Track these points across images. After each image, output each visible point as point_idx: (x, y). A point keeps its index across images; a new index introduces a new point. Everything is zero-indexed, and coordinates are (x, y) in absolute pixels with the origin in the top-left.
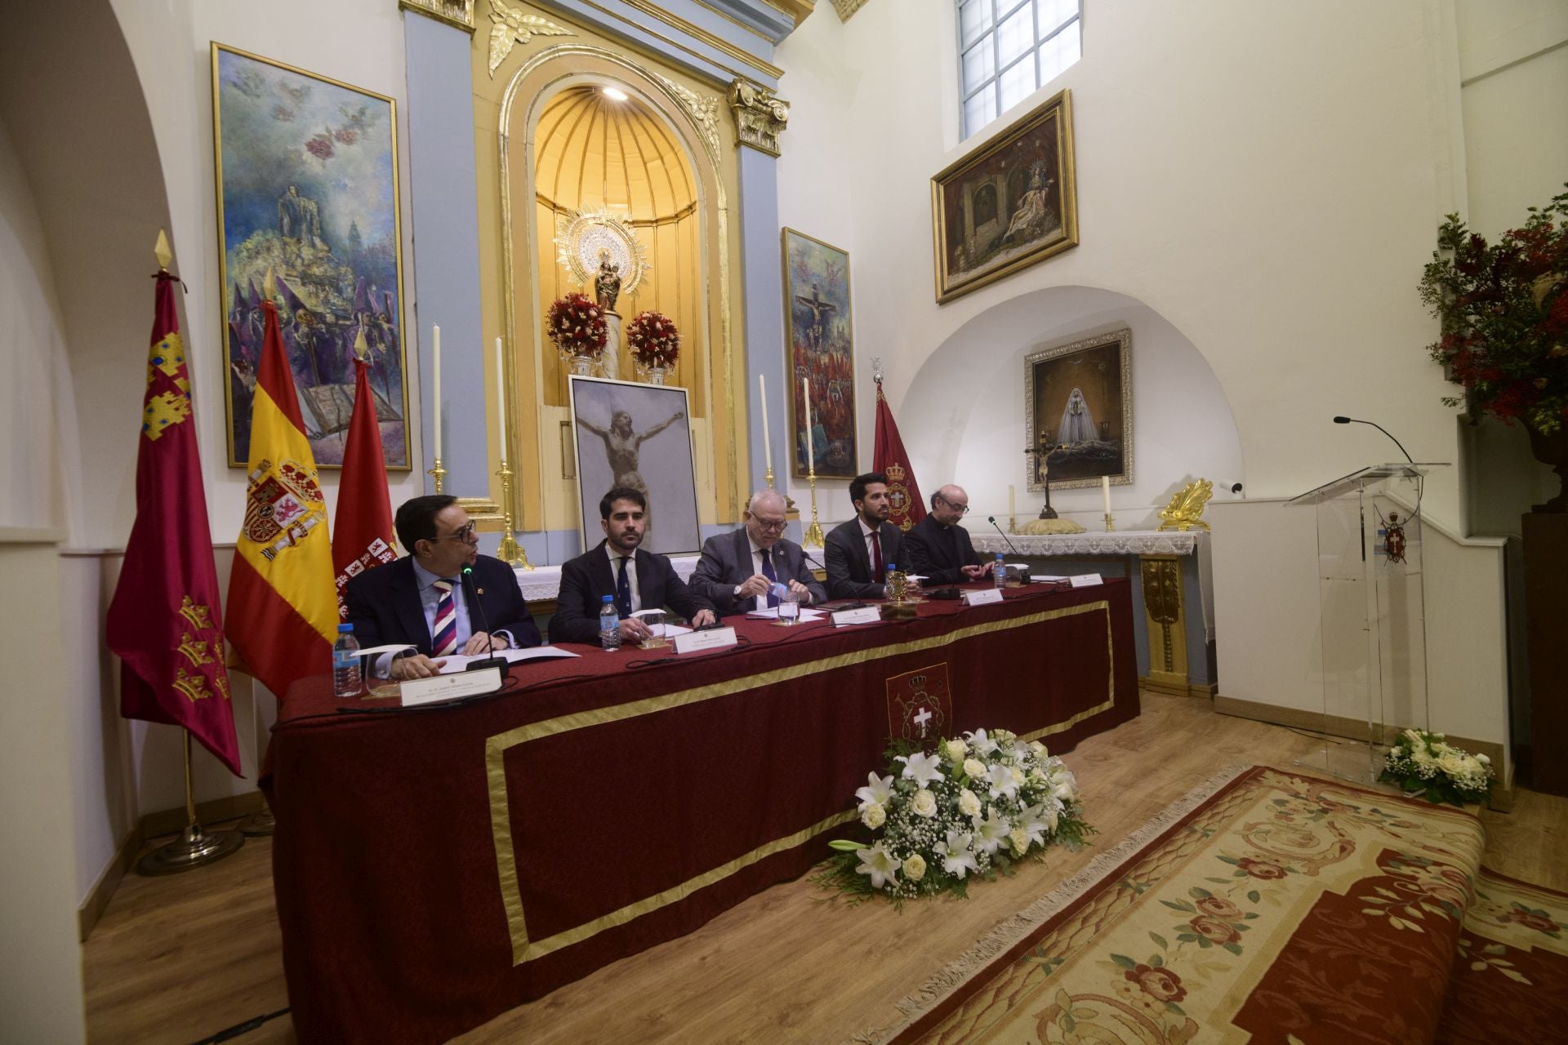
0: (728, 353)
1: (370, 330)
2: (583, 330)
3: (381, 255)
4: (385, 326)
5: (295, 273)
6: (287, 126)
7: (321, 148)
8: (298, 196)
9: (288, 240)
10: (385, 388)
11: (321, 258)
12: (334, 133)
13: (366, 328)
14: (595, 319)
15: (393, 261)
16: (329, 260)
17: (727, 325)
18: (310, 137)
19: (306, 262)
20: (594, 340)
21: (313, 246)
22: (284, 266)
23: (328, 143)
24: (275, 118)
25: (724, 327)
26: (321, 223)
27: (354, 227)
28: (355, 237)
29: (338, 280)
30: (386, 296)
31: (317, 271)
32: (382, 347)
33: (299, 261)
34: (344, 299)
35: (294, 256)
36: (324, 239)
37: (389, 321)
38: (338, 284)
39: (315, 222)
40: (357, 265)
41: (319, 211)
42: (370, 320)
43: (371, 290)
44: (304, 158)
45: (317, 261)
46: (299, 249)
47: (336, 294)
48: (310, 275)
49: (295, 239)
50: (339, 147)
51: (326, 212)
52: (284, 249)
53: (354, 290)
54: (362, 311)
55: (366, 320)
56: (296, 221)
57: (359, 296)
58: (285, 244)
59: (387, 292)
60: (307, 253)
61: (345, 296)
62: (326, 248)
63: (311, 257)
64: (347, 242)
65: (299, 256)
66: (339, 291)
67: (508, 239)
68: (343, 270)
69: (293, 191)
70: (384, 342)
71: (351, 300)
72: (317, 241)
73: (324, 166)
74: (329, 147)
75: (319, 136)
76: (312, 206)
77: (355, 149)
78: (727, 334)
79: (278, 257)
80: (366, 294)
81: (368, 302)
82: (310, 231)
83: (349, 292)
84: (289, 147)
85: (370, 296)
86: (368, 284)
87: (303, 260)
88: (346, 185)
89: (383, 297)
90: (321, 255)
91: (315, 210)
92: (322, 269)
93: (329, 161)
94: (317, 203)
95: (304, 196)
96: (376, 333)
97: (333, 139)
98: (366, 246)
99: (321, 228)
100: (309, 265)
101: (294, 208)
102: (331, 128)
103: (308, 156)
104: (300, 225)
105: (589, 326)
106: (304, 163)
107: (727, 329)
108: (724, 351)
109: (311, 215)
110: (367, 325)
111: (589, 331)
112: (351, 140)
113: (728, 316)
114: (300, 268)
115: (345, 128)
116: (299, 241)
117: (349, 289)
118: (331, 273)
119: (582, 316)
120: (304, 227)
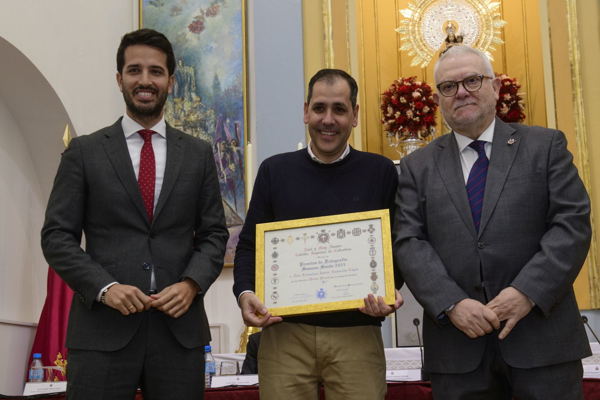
0: (579, 99)
1: (225, 155)
2: (403, 114)
3: (233, 94)
4: (235, 149)
5: (180, 124)
6: (178, 19)
7: (197, 27)
8: (183, 66)
9: (176, 100)
10: (233, 199)
11: (196, 108)
12: (205, 11)
13: (222, 153)
14: (418, 99)
15: (241, 96)
16: (201, 107)
17: (577, 67)
18: (191, 20)
19: (187, 113)
20: (416, 121)
21: (191, 99)
22: (174, 120)
23: (201, 21)
24: (172, 15)
25: (572, 72)
26: (196, 81)
27: (216, 78)
28: (217, 85)
29: (205, 121)
30: (236, 125)
31: (193, 118)
32: (232, 167)
33: (183, 113)
34: (209, 135)
35: (180, 110)
36: (198, 93)
37: (237, 145)
38: (205, 125)
39: (192, 82)
40: (218, 107)
41: (195, 73)
42: (225, 147)
43: (226, 123)
44: (187, 37)
45: (193, 110)
46: (183, 105)
47: (204, 132)
48: (189, 122)
49: (181, 98)
50: (208, 21)
51: (199, 72)
52: (174, 108)
53: (215, 126)
54: (219, 140)
55: (222, 147)
56: (181, 86)
57: (218, 130)
58: (175, 103)
59: (237, 122)
60: (187, 106)
61: (209, 132)
62: (198, 99)
63: (190, 109)
64: (211, 91)
65: (182, 110)
66: (206, 129)
67: (329, 49)
68: (208, 112)
69: (180, 64)
70: (233, 162)
71: (213, 135)
72: (194, 95)
73: (199, 39)
74: (202, 24)
75: (196, 17)
76: (191, 71)
77: (218, 17)
78: (577, 78)
79: (171, 114)
80: (223, 127)
81: (224, 133)
82: (190, 89)
83: (212, 129)
84: (179, 33)
85: (225, 128)
86: (225, 119)
87: (185, 112)
88: (212, 48)
89: (234, 126)
90: (195, 105)
91: (193, 73)
92: (195, 116)
93: (203, 33)
94: (194, 68)
95: (186, 65)
96: (228, 156)
97: (205, 16)
98: (223, 90)
99: (196, 86)
100: (188, 115)
101: (181, 76)
102: (203, 9)
103: (190, 35)
104: (184, 87)
105: (411, 108)
106: (187, 41)
107: (577, 72)
108: (574, 98)
109: (191, 77)
110: (223, 151)
111: (410, 113)
112: (216, 12)
113: (577, 56)
114: (183, 119)
115: (212, 4)
116: (183, 99)
117: (212, 127)
118: (201, 117)
119: (403, 100)
120: (186, 88)
